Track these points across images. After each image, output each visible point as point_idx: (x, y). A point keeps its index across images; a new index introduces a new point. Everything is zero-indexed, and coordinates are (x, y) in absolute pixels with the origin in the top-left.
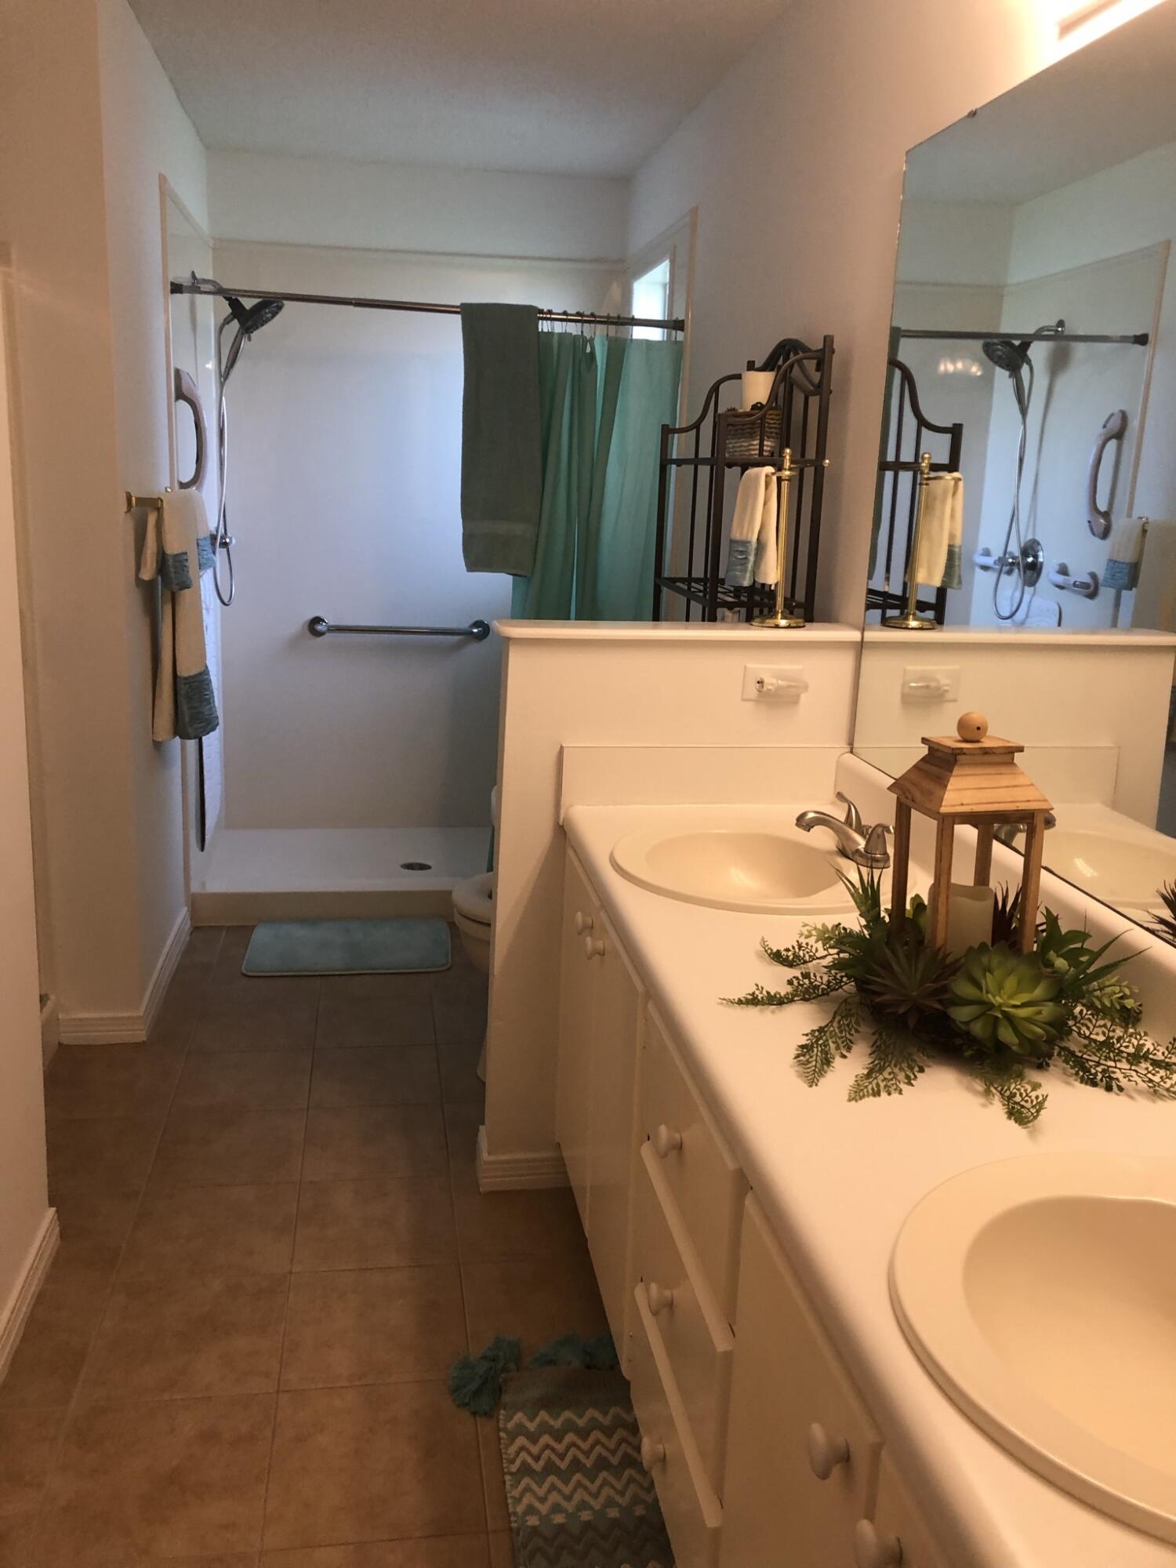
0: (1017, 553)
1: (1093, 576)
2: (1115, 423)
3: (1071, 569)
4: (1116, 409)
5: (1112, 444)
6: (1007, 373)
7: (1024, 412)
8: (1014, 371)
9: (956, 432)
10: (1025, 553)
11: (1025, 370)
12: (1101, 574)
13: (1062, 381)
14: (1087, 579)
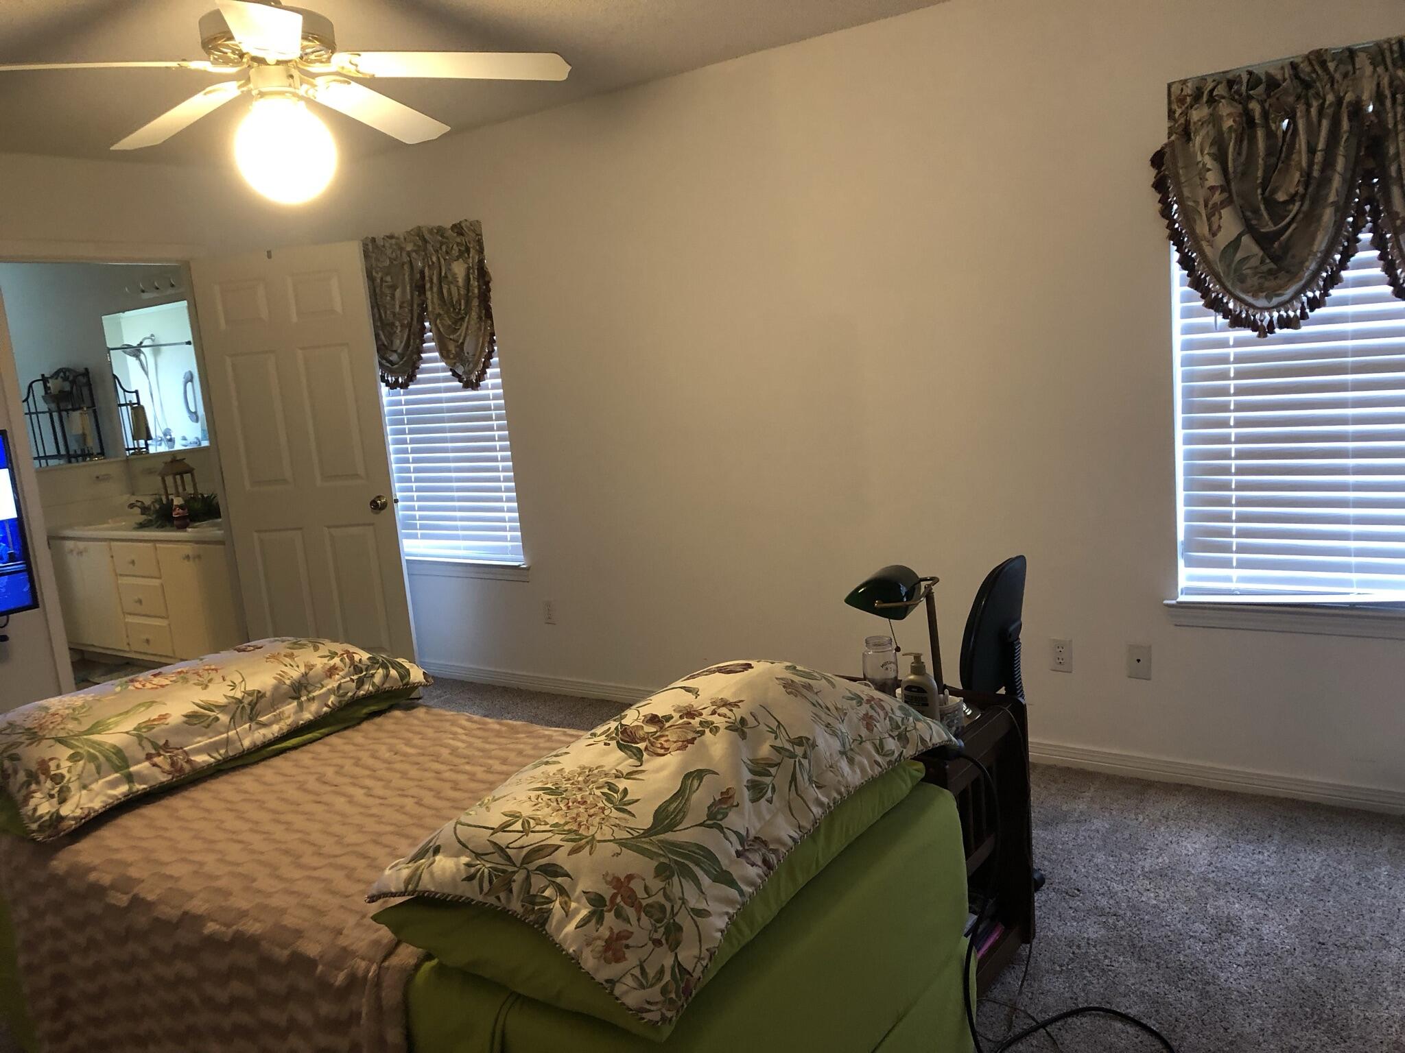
0: (162, 435)
1: (197, 438)
2: (188, 375)
3: (187, 437)
4: (187, 371)
5: (189, 384)
6: (135, 358)
7: (147, 373)
8: (137, 357)
9: (136, 392)
10: (165, 435)
11: (142, 357)
12: (200, 437)
13: (159, 360)
14: (195, 440)
